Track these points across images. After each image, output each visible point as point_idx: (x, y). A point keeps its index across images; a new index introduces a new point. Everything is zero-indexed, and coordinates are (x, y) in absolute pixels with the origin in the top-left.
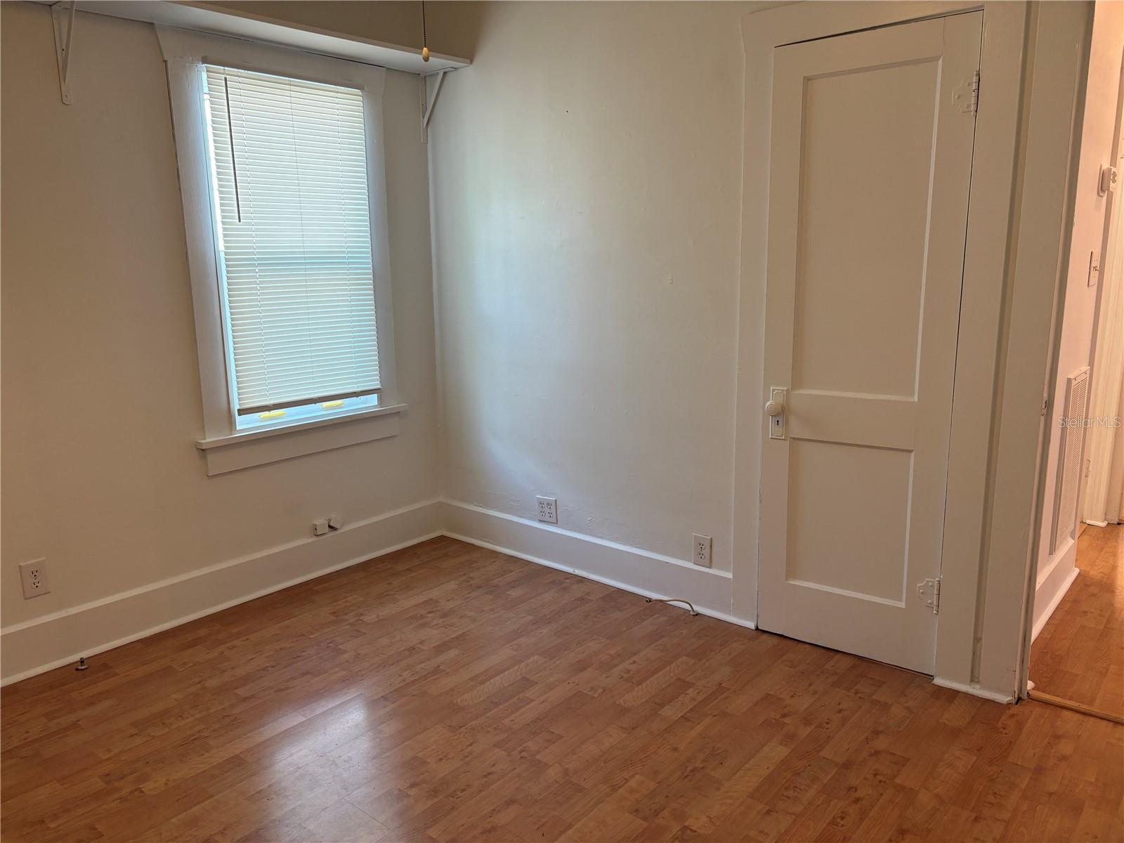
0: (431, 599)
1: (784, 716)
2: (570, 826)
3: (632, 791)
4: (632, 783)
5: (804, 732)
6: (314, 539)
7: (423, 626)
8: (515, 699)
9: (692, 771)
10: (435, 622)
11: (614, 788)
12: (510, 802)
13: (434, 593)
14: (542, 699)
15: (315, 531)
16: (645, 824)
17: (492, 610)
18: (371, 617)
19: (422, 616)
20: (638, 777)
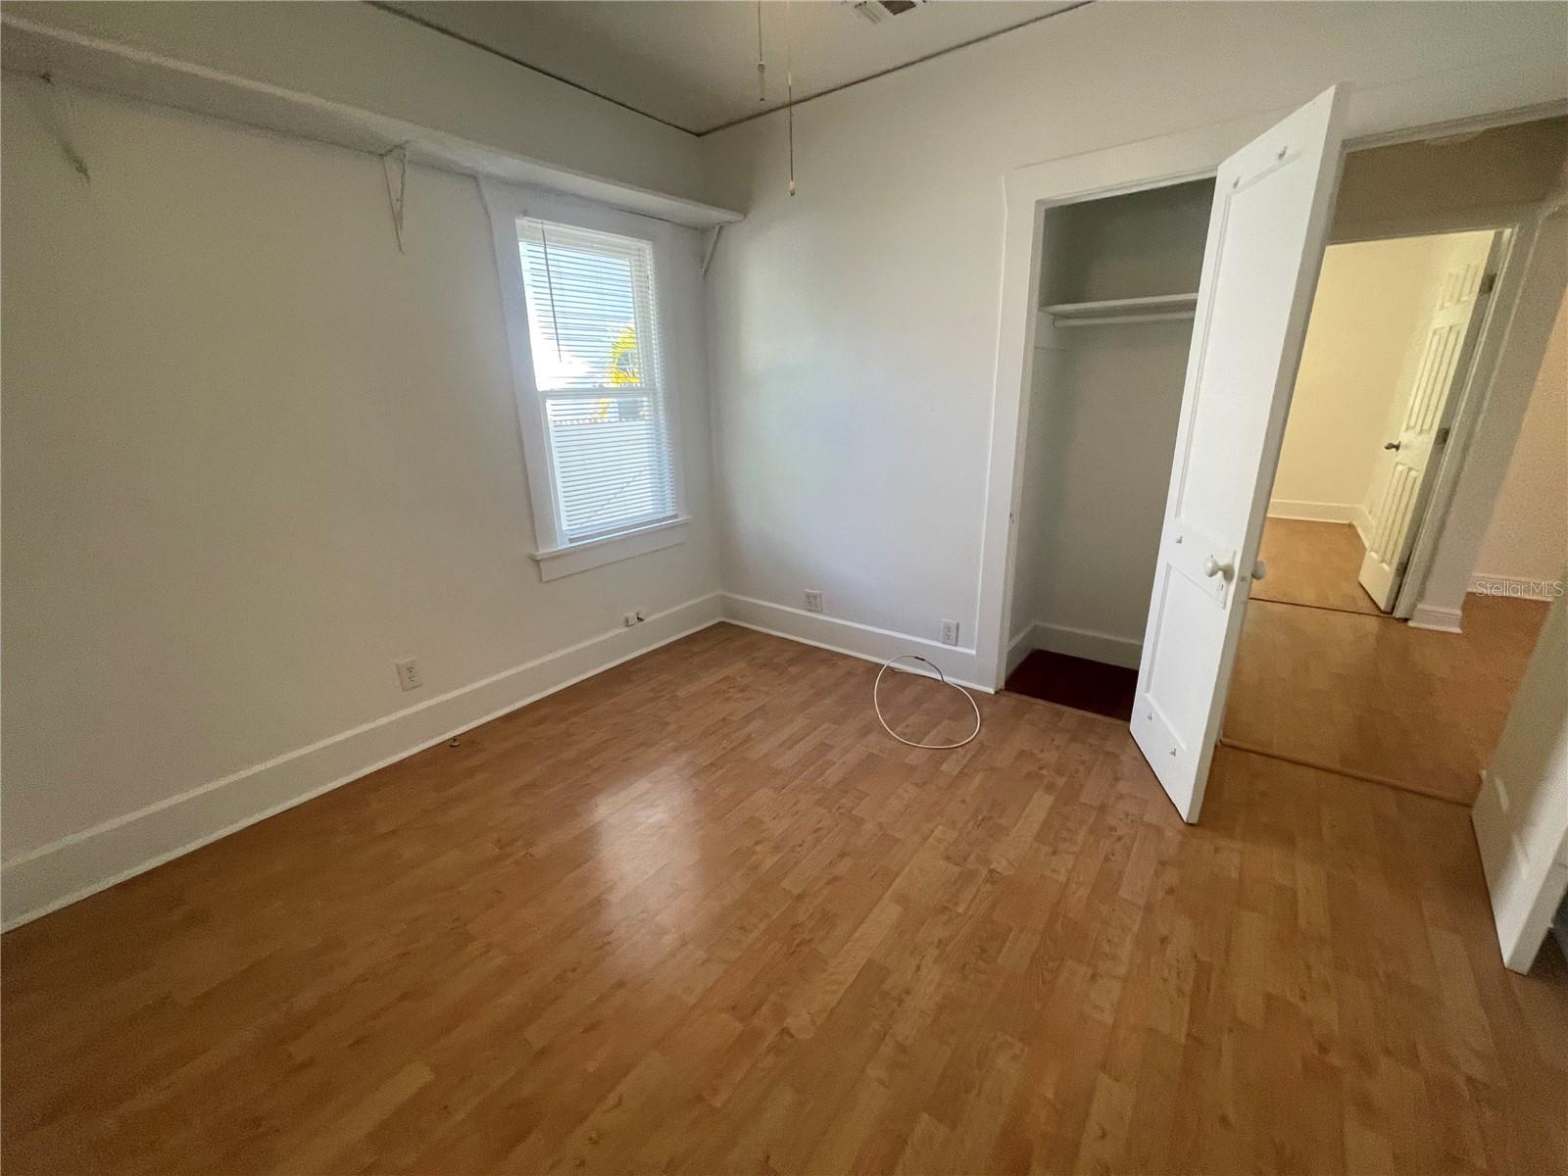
0: (728, 677)
1: (1041, 768)
2: (898, 874)
3: (939, 840)
4: (937, 833)
5: (1061, 781)
6: (626, 629)
7: (727, 699)
8: (820, 762)
9: (983, 820)
10: (736, 697)
11: (925, 839)
12: (843, 855)
13: (729, 671)
14: (842, 761)
15: (627, 623)
16: (958, 869)
17: (780, 685)
18: (682, 693)
19: (724, 692)
20: (940, 827)
